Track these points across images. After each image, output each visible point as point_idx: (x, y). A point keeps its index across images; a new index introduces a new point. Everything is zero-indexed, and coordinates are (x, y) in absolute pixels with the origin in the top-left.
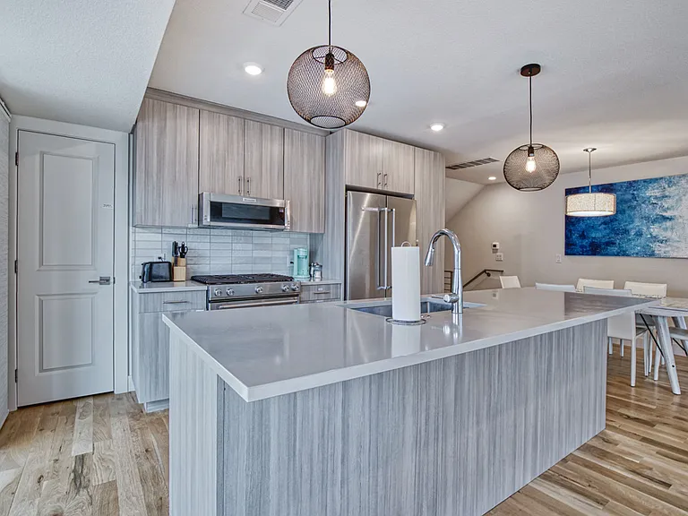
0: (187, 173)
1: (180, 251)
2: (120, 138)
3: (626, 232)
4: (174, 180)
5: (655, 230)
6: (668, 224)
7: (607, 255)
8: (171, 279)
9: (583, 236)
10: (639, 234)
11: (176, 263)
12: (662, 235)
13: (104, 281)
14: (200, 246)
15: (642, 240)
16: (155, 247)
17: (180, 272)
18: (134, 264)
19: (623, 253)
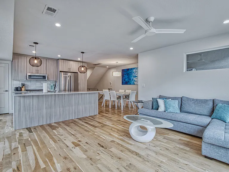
0: (24, 70)
1: (23, 85)
2: (10, 63)
3: (131, 79)
4: (21, 71)
5: (135, 79)
6: (137, 77)
7: (128, 84)
8: (21, 90)
9: (125, 80)
10: (133, 80)
11: (22, 87)
12: (136, 80)
13: (7, 91)
14: (28, 84)
15: (133, 81)
16: (18, 84)
17: (23, 89)
18: (13, 88)
19: (130, 84)
